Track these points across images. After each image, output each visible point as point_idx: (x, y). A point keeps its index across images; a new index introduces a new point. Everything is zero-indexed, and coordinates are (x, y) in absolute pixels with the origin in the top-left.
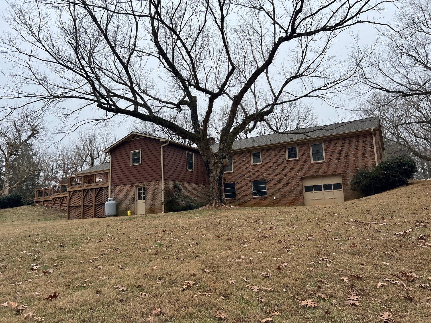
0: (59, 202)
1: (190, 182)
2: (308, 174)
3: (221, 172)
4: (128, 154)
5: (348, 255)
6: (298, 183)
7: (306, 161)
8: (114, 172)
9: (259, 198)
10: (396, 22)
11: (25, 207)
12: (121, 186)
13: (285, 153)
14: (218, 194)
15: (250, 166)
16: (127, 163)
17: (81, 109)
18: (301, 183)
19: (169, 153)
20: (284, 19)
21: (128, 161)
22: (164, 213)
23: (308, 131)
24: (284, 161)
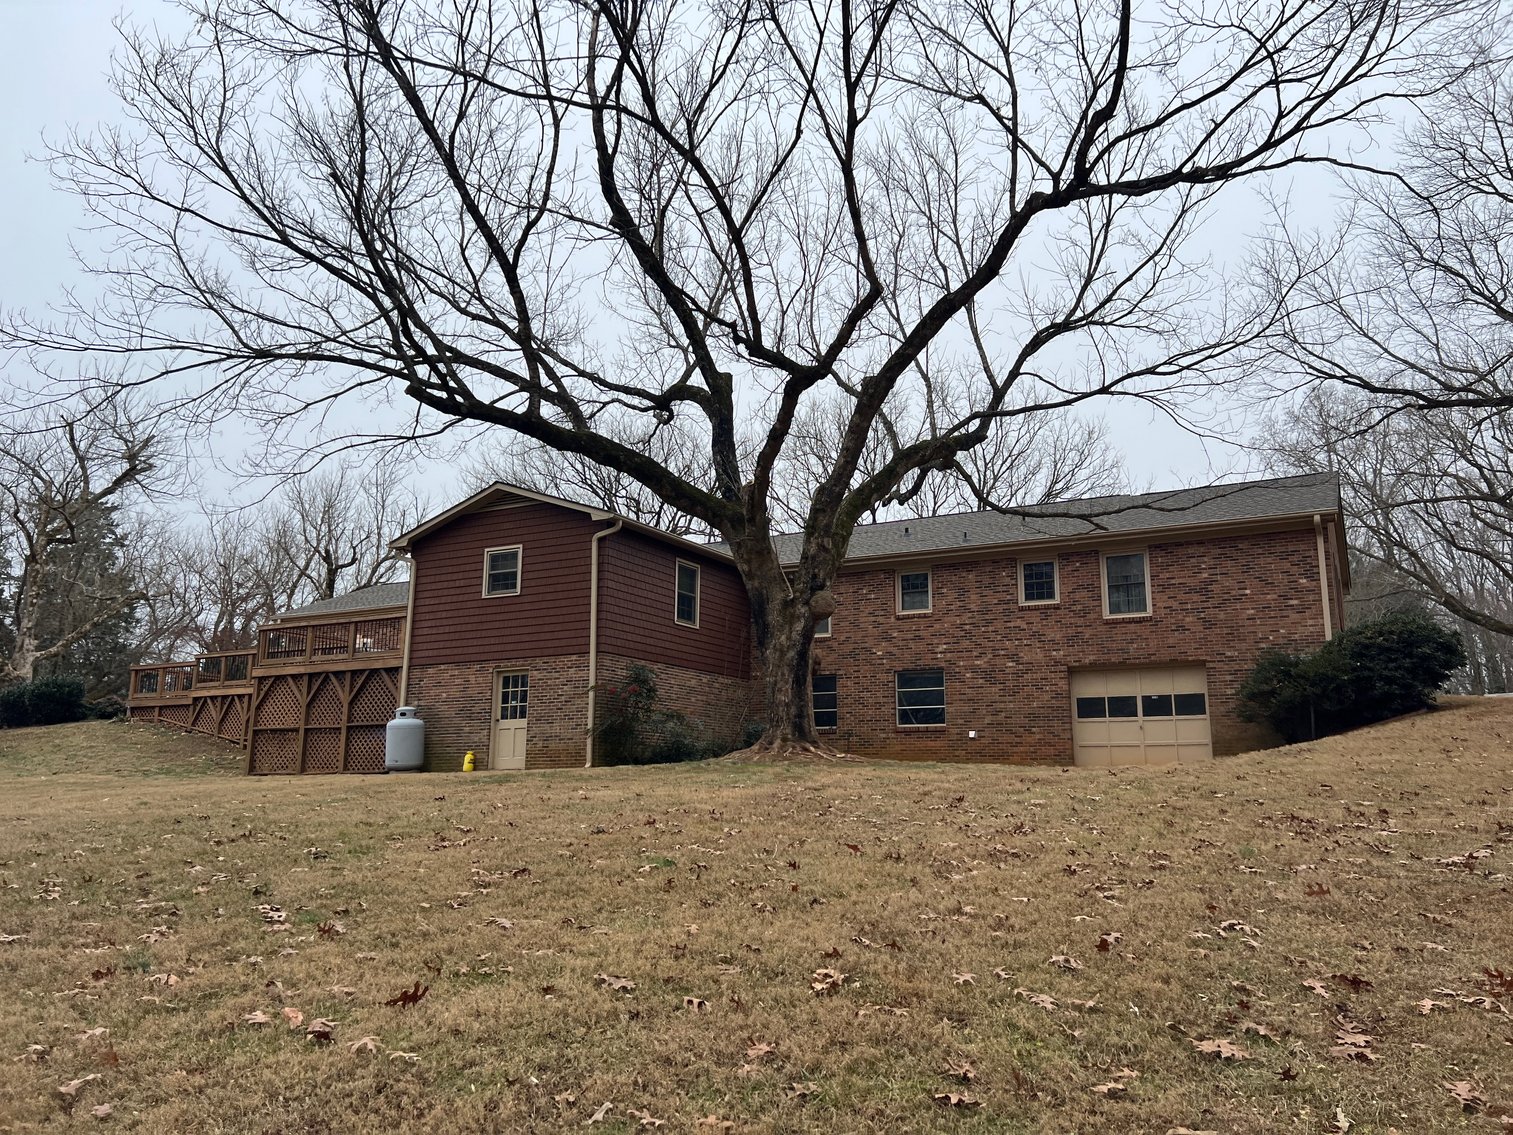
0: (214, 712)
1: (684, 664)
2: (1092, 658)
3: (807, 636)
4: (477, 559)
5: (1307, 918)
6: (1054, 688)
7: (1085, 613)
8: (423, 617)
9: (918, 730)
10: (1405, 156)
11: (95, 724)
12: (443, 667)
13: (1013, 582)
14: (793, 710)
15: (893, 619)
16: (469, 590)
17: (336, 396)
18: (1065, 687)
19: (618, 563)
20: (1049, 134)
21: (474, 582)
22: (593, 766)
23: (1102, 510)
24: (1010, 608)
